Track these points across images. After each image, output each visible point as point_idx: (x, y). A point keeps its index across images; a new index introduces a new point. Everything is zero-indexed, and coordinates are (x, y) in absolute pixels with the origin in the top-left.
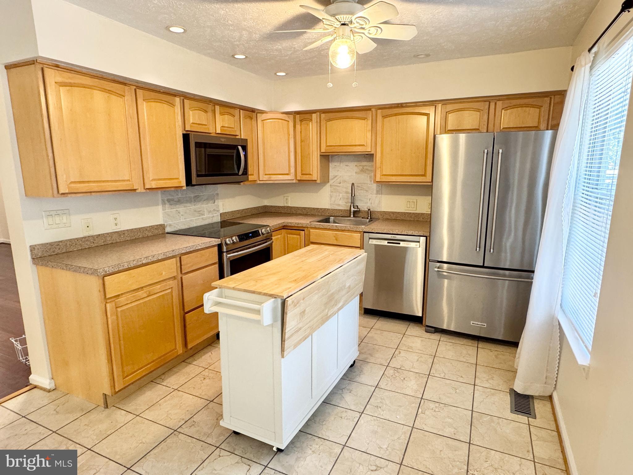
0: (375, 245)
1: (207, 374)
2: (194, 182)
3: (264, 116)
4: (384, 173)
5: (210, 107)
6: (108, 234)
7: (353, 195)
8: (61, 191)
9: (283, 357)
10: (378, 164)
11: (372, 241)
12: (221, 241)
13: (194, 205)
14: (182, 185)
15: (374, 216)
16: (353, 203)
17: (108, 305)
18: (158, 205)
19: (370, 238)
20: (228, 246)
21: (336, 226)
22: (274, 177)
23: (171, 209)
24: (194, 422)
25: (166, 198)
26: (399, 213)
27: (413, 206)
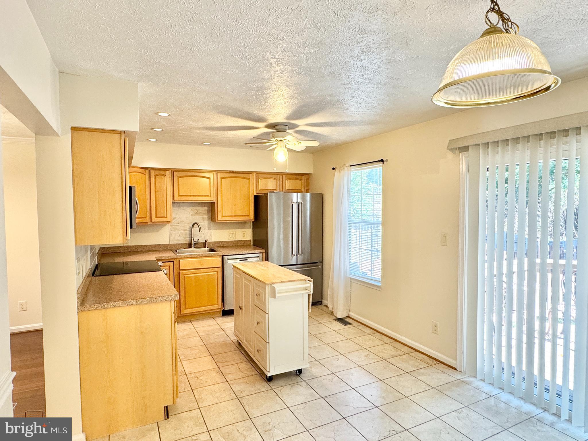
4: (224, 215)
10: (220, 209)
16: (193, 238)
19: (228, 259)
27: (233, 236)
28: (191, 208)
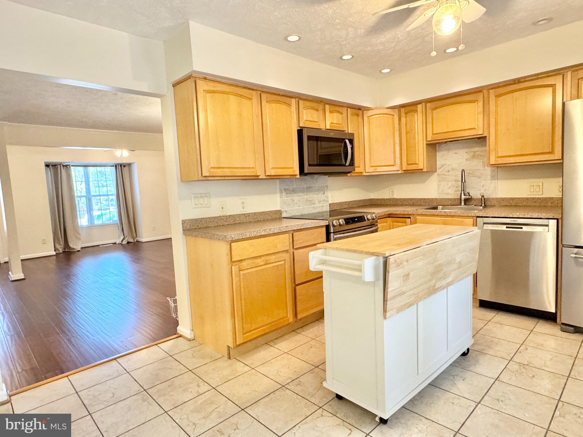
0: (491, 230)
1: (314, 344)
2: (306, 171)
3: (370, 113)
4: (500, 155)
5: (321, 107)
6: (237, 215)
7: (464, 181)
8: (203, 175)
9: (385, 318)
10: (492, 147)
11: (486, 227)
12: (329, 222)
13: (307, 195)
14: (296, 174)
15: (488, 203)
16: (464, 190)
17: (233, 267)
18: (275, 193)
19: (484, 223)
20: (335, 228)
21: (445, 212)
22: (379, 169)
23: (287, 197)
24: (300, 381)
25: (283, 188)
26: (519, 198)
27: (538, 190)
28: (466, 150)
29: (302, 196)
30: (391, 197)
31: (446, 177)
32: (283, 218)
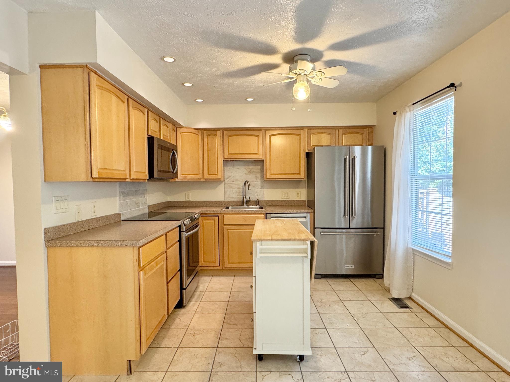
3: (182, 130)
4: (272, 173)
8: (93, 176)
10: (268, 167)
12: (181, 223)
13: (135, 198)
14: (147, 178)
15: (261, 204)
16: (245, 196)
17: (141, 273)
18: (115, 196)
19: (271, 217)
20: (186, 227)
22: (188, 177)
23: (124, 200)
24: (219, 362)
25: (121, 191)
26: (278, 201)
27: (287, 196)
28: (245, 167)
29: (133, 199)
30: (187, 200)
31: (231, 185)
32: (123, 221)
